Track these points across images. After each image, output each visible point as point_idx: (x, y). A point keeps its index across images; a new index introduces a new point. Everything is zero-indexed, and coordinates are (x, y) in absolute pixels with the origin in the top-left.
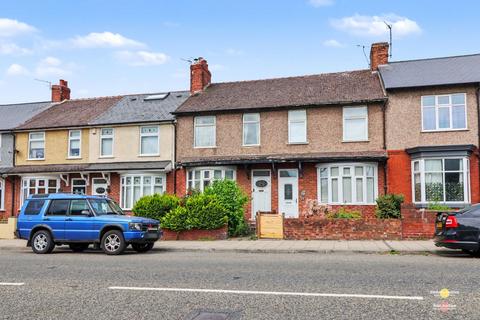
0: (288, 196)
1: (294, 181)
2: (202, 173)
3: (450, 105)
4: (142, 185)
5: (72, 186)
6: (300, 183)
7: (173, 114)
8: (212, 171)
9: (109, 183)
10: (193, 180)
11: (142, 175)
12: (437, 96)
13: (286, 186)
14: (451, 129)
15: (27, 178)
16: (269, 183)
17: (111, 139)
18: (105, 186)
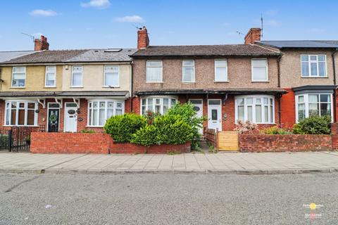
0: (215, 118)
1: (219, 108)
2: (154, 100)
3: (317, 61)
4: (106, 108)
5: (48, 108)
6: (223, 109)
7: (130, 56)
8: (161, 99)
9: (78, 106)
10: (147, 105)
11: (106, 101)
12: (309, 56)
13: (213, 110)
14: (318, 76)
15: (10, 101)
16: (201, 109)
17: (80, 74)
18: (75, 109)
